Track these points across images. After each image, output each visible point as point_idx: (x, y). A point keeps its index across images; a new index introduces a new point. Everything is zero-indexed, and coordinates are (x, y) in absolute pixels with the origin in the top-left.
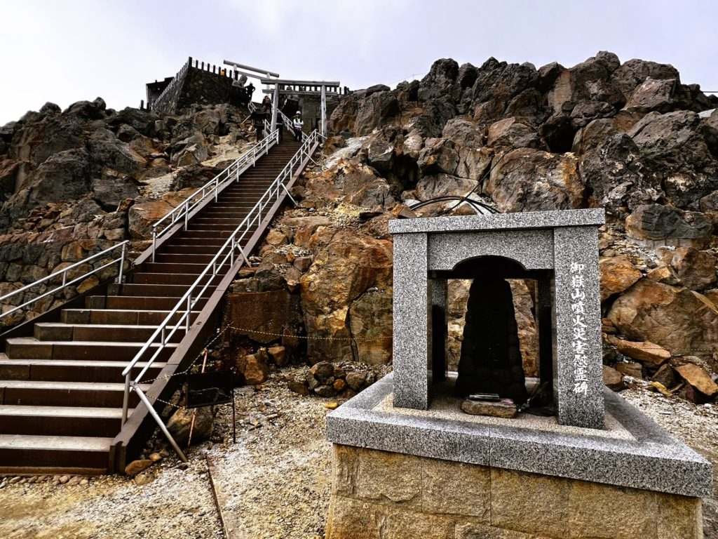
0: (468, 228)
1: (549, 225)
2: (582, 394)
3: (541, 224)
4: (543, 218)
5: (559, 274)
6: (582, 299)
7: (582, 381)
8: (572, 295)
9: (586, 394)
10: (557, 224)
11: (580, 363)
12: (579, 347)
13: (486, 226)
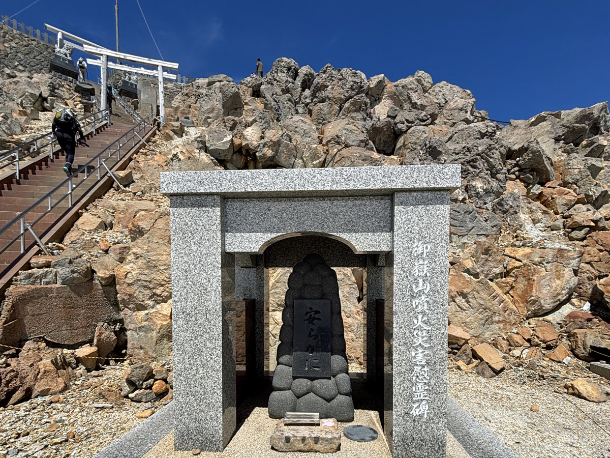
0: (278, 188)
1: (389, 186)
2: (421, 416)
3: (379, 186)
4: (380, 177)
5: (398, 258)
6: (426, 292)
7: (422, 400)
8: (414, 287)
9: (425, 416)
10: (399, 186)
11: (420, 378)
12: (420, 357)
13: (304, 186)
